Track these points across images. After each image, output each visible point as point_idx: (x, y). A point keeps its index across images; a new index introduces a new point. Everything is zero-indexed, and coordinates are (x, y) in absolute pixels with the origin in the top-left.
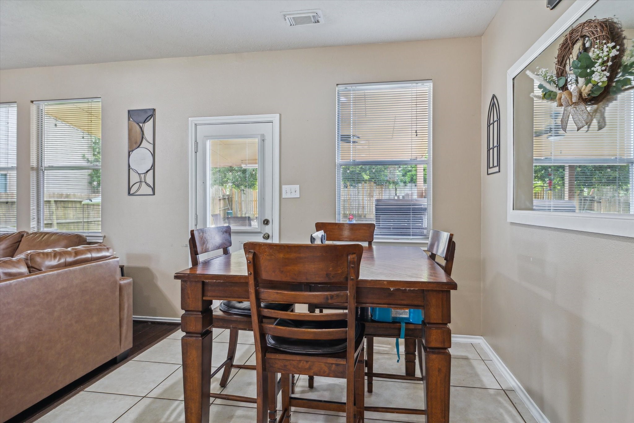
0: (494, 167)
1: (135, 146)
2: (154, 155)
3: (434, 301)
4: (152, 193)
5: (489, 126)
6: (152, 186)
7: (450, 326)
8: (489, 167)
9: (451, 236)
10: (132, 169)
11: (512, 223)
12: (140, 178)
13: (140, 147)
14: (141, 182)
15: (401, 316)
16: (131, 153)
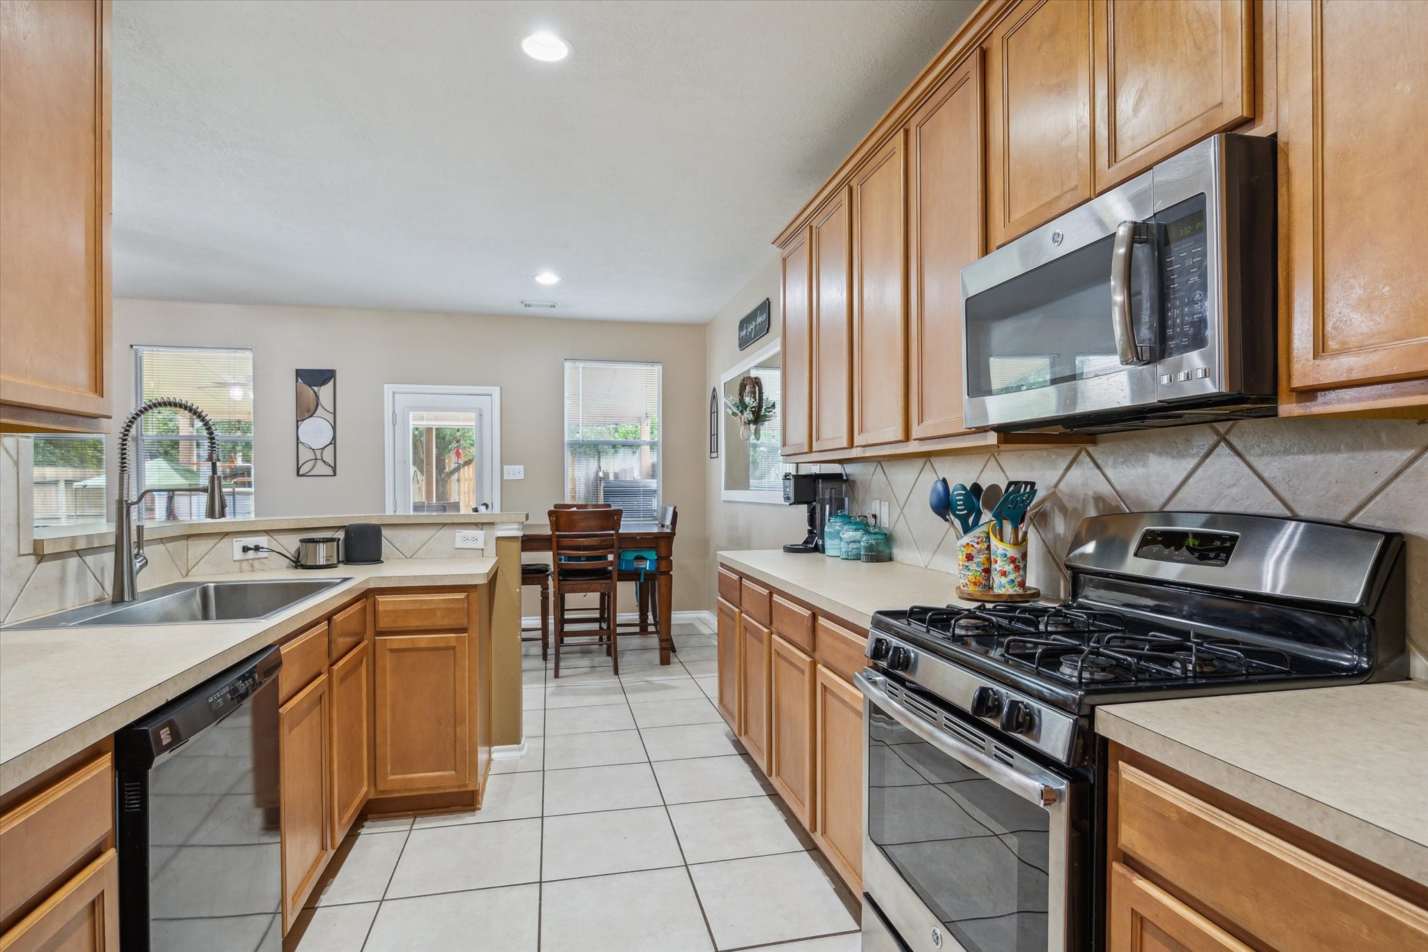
0: (714, 452)
1: (307, 415)
2: (334, 428)
3: (663, 544)
4: (333, 474)
5: (711, 415)
6: (333, 466)
7: (671, 558)
8: (711, 452)
9: (675, 508)
10: (303, 443)
11: (725, 501)
12: (315, 455)
13: (314, 415)
14: (316, 459)
15: (641, 567)
16: (299, 423)
